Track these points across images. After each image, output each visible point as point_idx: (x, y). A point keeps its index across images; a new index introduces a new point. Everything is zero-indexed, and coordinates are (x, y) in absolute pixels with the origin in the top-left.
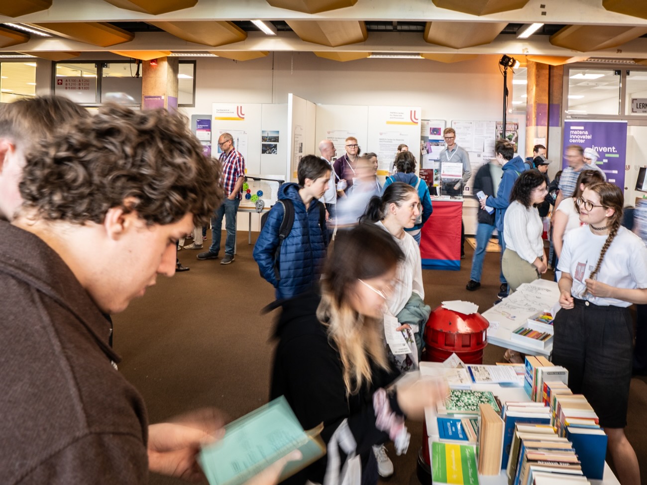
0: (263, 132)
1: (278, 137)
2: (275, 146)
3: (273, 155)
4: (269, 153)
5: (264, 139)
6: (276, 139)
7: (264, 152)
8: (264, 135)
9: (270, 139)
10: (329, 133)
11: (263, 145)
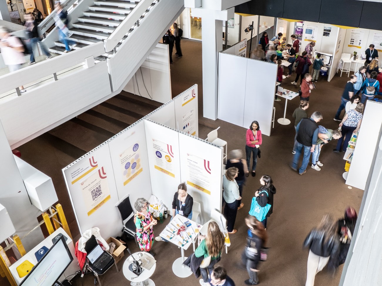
0: (325, 27)
1: (331, 30)
2: (329, 33)
3: (327, 36)
4: (326, 36)
5: (325, 30)
6: (330, 31)
7: (324, 35)
8: (325, 29)
9: (328, 30)
10: (352, 31)
11: (324, 33)
